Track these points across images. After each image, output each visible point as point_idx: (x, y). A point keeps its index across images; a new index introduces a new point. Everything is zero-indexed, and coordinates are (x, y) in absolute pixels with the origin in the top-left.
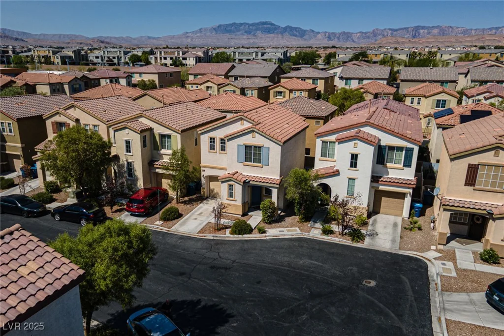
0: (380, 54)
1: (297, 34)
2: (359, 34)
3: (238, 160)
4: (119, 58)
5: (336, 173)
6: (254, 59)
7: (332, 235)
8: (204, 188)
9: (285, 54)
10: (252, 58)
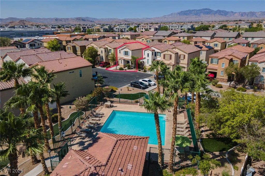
1: (223, 14)
2: (260, 13)
3: (123, 55)
4: (125, 29)
5: (145, 58)
6: (177, 29)
9: (192, 26)
10: (177, 28)
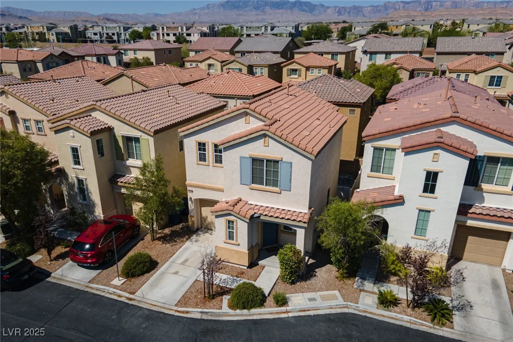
0: (402, 25)
1: (307, 9)
2: (370, 8)
3: (241, 181)
4: (119, 35)
5: (399, 201)
6: (263, 33)
7: (396, 308)
8: (193, 217)
9: (297, 27)
10: (261, 32)
